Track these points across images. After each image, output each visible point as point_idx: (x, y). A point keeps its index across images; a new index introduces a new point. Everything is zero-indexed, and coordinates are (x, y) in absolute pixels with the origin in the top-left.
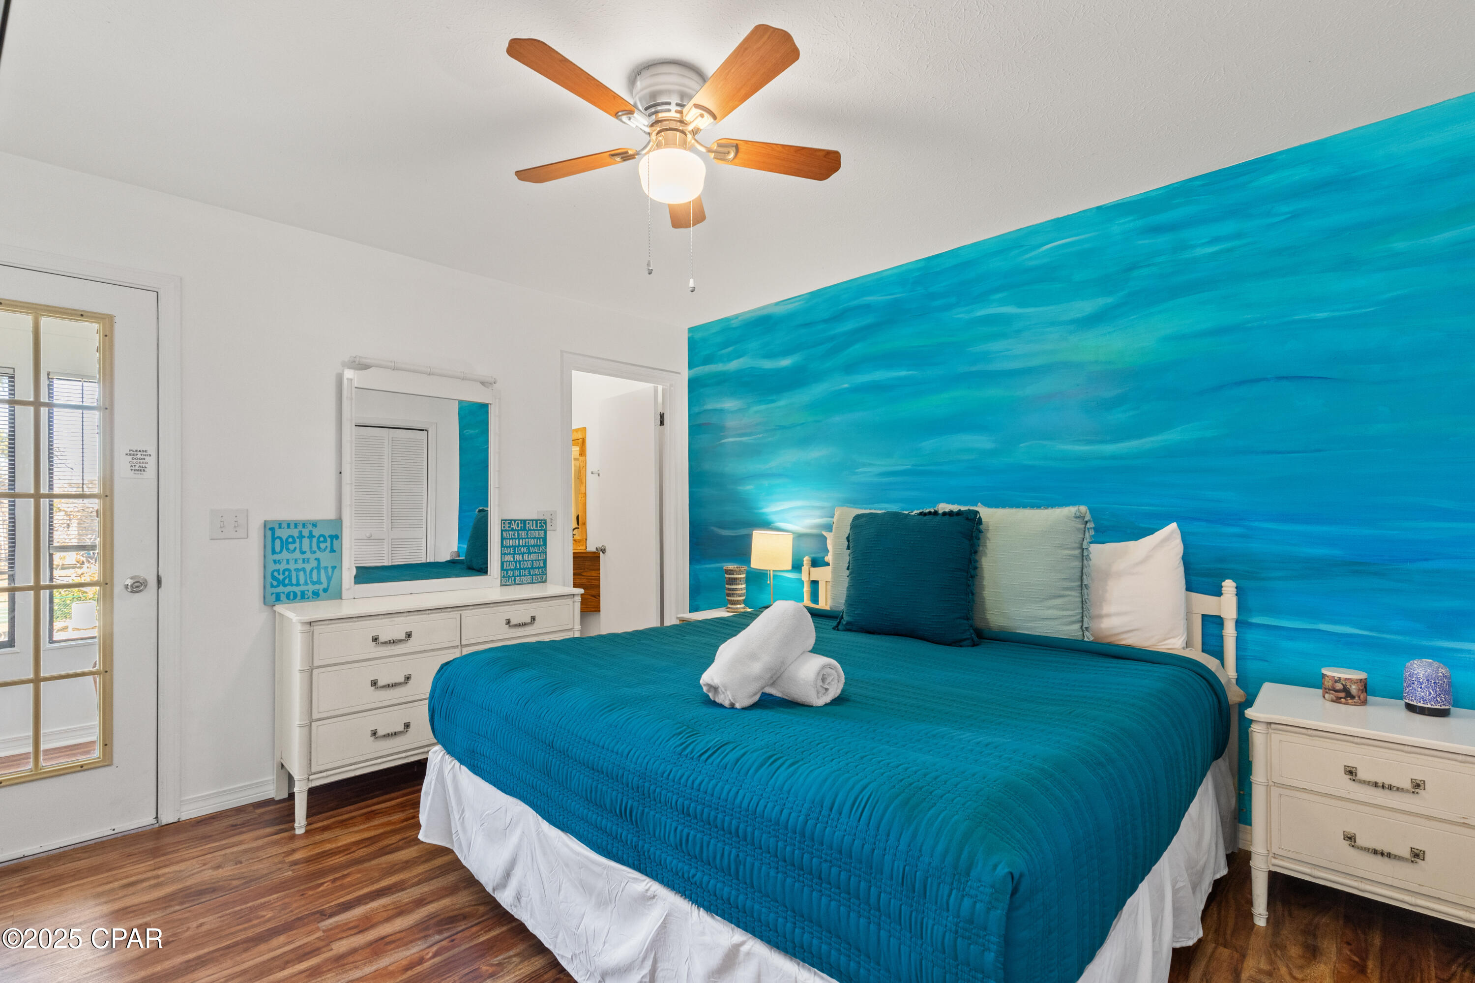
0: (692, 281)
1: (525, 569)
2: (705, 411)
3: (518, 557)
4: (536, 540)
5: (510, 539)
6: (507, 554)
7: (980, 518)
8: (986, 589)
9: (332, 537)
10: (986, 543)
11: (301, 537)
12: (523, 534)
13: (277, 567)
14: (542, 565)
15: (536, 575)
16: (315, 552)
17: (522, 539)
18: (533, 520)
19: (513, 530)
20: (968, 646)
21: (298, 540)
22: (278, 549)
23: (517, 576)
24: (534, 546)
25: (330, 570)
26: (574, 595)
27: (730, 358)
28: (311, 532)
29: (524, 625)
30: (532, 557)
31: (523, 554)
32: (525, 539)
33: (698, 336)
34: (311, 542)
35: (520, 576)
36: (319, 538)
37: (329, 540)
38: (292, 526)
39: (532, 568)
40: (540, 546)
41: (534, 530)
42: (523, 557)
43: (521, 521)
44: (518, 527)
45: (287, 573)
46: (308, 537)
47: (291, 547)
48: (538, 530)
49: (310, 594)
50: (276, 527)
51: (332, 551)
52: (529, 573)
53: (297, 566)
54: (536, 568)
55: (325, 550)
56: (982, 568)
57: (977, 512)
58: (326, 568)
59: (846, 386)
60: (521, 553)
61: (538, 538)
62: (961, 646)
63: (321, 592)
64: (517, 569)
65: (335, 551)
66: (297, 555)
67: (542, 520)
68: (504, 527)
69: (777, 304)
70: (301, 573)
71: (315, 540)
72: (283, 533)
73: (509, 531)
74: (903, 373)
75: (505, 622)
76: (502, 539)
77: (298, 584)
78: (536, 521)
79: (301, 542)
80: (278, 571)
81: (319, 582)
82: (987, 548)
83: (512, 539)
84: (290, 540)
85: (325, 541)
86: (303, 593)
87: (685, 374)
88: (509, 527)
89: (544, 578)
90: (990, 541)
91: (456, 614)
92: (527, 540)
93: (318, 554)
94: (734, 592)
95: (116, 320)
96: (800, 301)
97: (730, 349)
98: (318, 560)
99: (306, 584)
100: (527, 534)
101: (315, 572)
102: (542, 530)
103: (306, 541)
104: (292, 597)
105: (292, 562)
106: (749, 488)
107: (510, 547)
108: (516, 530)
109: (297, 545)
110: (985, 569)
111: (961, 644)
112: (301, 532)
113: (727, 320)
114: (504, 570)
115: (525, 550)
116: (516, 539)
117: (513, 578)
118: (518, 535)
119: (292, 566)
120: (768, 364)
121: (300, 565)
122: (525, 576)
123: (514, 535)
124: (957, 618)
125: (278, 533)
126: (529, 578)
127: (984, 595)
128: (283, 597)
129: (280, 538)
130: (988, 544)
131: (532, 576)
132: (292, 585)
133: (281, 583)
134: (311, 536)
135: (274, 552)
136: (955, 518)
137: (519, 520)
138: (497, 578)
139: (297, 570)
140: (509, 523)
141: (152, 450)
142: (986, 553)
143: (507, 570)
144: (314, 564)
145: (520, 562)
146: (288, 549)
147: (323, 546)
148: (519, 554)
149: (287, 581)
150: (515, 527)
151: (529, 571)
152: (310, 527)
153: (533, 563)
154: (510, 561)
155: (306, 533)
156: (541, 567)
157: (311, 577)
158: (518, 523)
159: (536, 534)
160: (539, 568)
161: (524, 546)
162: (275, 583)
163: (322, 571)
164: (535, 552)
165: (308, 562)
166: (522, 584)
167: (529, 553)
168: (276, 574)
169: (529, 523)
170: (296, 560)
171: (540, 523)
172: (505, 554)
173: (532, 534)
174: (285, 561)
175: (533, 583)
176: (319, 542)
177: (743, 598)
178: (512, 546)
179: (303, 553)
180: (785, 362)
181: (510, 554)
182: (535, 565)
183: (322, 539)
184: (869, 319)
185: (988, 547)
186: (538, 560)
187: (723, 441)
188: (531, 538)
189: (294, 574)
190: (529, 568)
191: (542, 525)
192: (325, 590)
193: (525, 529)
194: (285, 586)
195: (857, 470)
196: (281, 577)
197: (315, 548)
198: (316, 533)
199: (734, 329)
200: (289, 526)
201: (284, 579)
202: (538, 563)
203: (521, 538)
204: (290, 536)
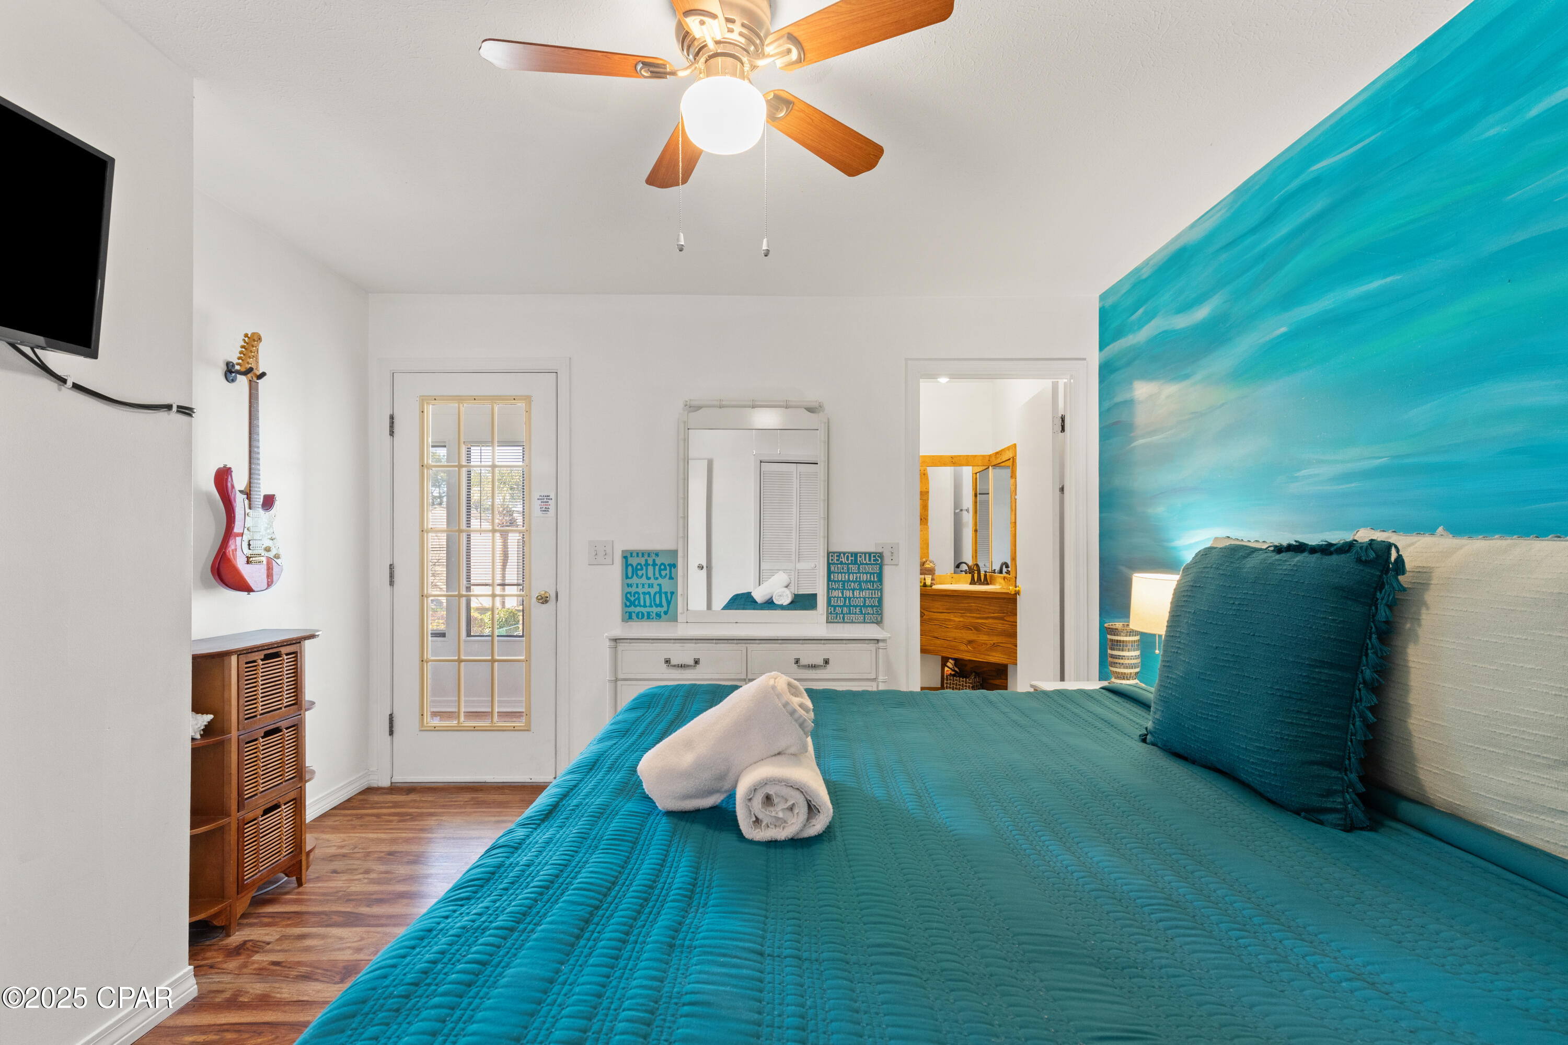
0: (765, 241)
1: (856, 607)
2: (1117, 404)
3: (848, 594)
4: (868, 575)
5: (838, 573)
6: (835, 590)
7: (1400, 560)
8: (1414, 715)
9: (669, 565)
10: (1419, 614)
11: (647, 564)
12: (854, 568)
13: (630, 590)
14: (877, 604)
15: (868, 614)
16: (657, 579)
17: (853, 573)
18: (865, 553)
19: (841, 563)
20: (1335, 826)
21: (644, 568)
22: (630, 575)
23: (847, 614)
24: (866, 582)
25: (669, 595)
26: (878, 641)
27: (1141, 324)
28: (654, 560)
29: (814, 667)
30: (863, 594)
31: (853, 590)
32: (856, 573)
33: (1109, 302)
34: (654, 569)
35: (850, 613)
36: (660, 566)
37: (668, 568)
38: (640, 555)
39: (864, 606)
40: (873, 582)
41: (866, 564)
42: (853, 594)
43: (852, 554)
44: (848, 559)
45: (637, 596)
46: (652, 565)
47: (640, 573)
48: (871, 564)
49: (654, 615)
50: (629, 556)
51: (671, 578)
52: (861, 612)
53: (644, 590)
54: (869, 606)
55: (665, 577)
56: (1407, 667)
57: (1389, 546)
58: (666, 593)
59: (1283, 329)
60: (851, 589)
61: (871, 574)
62: (1321, 823)
63: (662, 614)
64: (847, 606)
65: (673, 579)
66: (644, 580)
67: (876, 553)
68: (832, 560)
69: (1192, 226)
70: (647, 596)
71: (657, 568)
72: (634, 561)
73: (837, 564)
74: (1375, 284)
75: (793, 661)
76: (829, 573)
77: (645, 606)
78: (870, 554)
79: (647, 570)
80: (630, 593)
81: (661, 605)
82: (1420, 625)
83: (841, 573)
84: (639, 567)
85: (665, 569)
86: (648, 613)
87: (1094, 358)
88: (837, 560)
89: (879, 619)
90: (1428, 608)
91: (742, 647)
92: (858, 575)
93: (660, 581)
94: (1117, 661)
95: (533, 399)
96: (1220, 210)
97: (1141, 311)
98: (660, 585)
99: (651, 606)
100: (859, 568)
101: (658, 596)
102: (876, 564)
103: (650, 568)
104: (640, 617)
105: (640, 586)
106: (1159, 510)
107: (838, 581)
108: (845, 564)
109: (644, 571)
110: (1413, 671)
111: (1321, 817)
112: (646, 561)
113: (1137, 270)
114: (832, 606)
115: (856, 586)
116: (845, 573)
117: (841, 616)
118: (848, 569)
119: (640, 590)
120: (1182, 322)
121: (646, 590)
122: (856, 614)
123: (843, 569)
124: (1313, 763)
125: (630, 560)
126: (861, 618)
127: (1411, 727)
128: (634, 616)
129: (632, 565)
130: (1424, 617)
131: (865, 614)
132: (641, 606)
133: (632, 604)
134: (654, 565)
135: (627, 577)
136: (1334, 559)
137: (849, 553)
138: (822, 614)
139: (644, 593)
140: (837, 556)
141: (553, 496)
142: (1417, 636)
143: (835, 607)
144: (656, 589)
145: (850, 598)
146: (637, 575)
147: (663, 573)
148: (849, 590)
149: (636, 603)
150: (844, 560)
151: (861, 609)
152: (654, 556)
153: (865, 601)
154: (838, 597)
155: (650, 562)
156: (875, 606)
157: (655, 600)
158: (848, 556)
159: (869, 569)
160: (872, 607)
161: (854, 582)
162: (628, 604)
163: (663, 596)
164: (868, 589)
165: (652, 587)
166: (852, 622)
167: (861, 589)
168: (629, 595)
169: (860, 557)
170: (643, 585)
171: (874, 556)
172: (833, 589)
173: (865, 569)
174: (635, 586)
175: (864, 622)
176: (660, 570)
177: (1137, 670)
178: (841, 581)
179: (648, 578)
180: (1202, 313)
181: (838, 589)
182: (868, 603)
183: (663, 567)
184: (1318, 204)
185: (1423, 622)
186: (872, 598)
187: (1132, 445)
188: (864, 573)
189: (642, 596)
190: (860, 606)
191: (877, 559)
192: (666, 613)
193: (856, 563)
194: (635, 606)
195: (1297, 474)
196: (632, 599)
197: (657, 575)
198: (658, 561)
199: (1145, 280)
200: (638, 554)
201: (635, 600)
202: (872, 601)
203: (851, 573)
204: (639, 564)
